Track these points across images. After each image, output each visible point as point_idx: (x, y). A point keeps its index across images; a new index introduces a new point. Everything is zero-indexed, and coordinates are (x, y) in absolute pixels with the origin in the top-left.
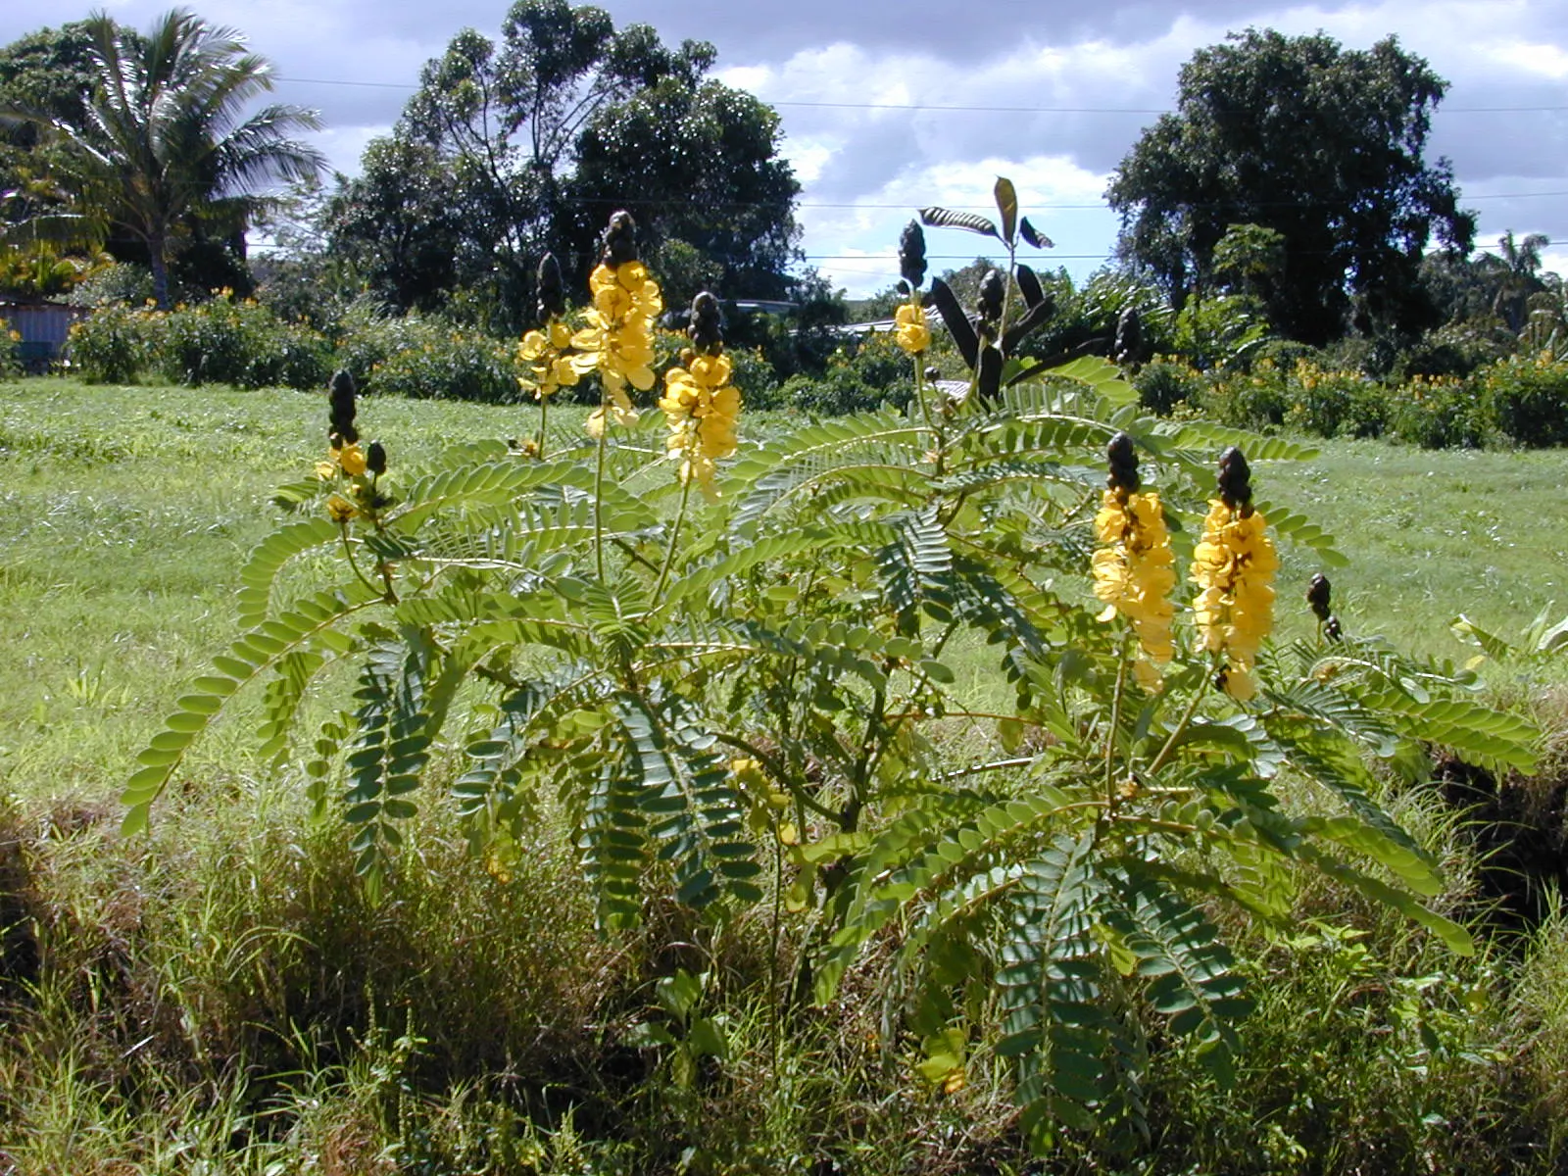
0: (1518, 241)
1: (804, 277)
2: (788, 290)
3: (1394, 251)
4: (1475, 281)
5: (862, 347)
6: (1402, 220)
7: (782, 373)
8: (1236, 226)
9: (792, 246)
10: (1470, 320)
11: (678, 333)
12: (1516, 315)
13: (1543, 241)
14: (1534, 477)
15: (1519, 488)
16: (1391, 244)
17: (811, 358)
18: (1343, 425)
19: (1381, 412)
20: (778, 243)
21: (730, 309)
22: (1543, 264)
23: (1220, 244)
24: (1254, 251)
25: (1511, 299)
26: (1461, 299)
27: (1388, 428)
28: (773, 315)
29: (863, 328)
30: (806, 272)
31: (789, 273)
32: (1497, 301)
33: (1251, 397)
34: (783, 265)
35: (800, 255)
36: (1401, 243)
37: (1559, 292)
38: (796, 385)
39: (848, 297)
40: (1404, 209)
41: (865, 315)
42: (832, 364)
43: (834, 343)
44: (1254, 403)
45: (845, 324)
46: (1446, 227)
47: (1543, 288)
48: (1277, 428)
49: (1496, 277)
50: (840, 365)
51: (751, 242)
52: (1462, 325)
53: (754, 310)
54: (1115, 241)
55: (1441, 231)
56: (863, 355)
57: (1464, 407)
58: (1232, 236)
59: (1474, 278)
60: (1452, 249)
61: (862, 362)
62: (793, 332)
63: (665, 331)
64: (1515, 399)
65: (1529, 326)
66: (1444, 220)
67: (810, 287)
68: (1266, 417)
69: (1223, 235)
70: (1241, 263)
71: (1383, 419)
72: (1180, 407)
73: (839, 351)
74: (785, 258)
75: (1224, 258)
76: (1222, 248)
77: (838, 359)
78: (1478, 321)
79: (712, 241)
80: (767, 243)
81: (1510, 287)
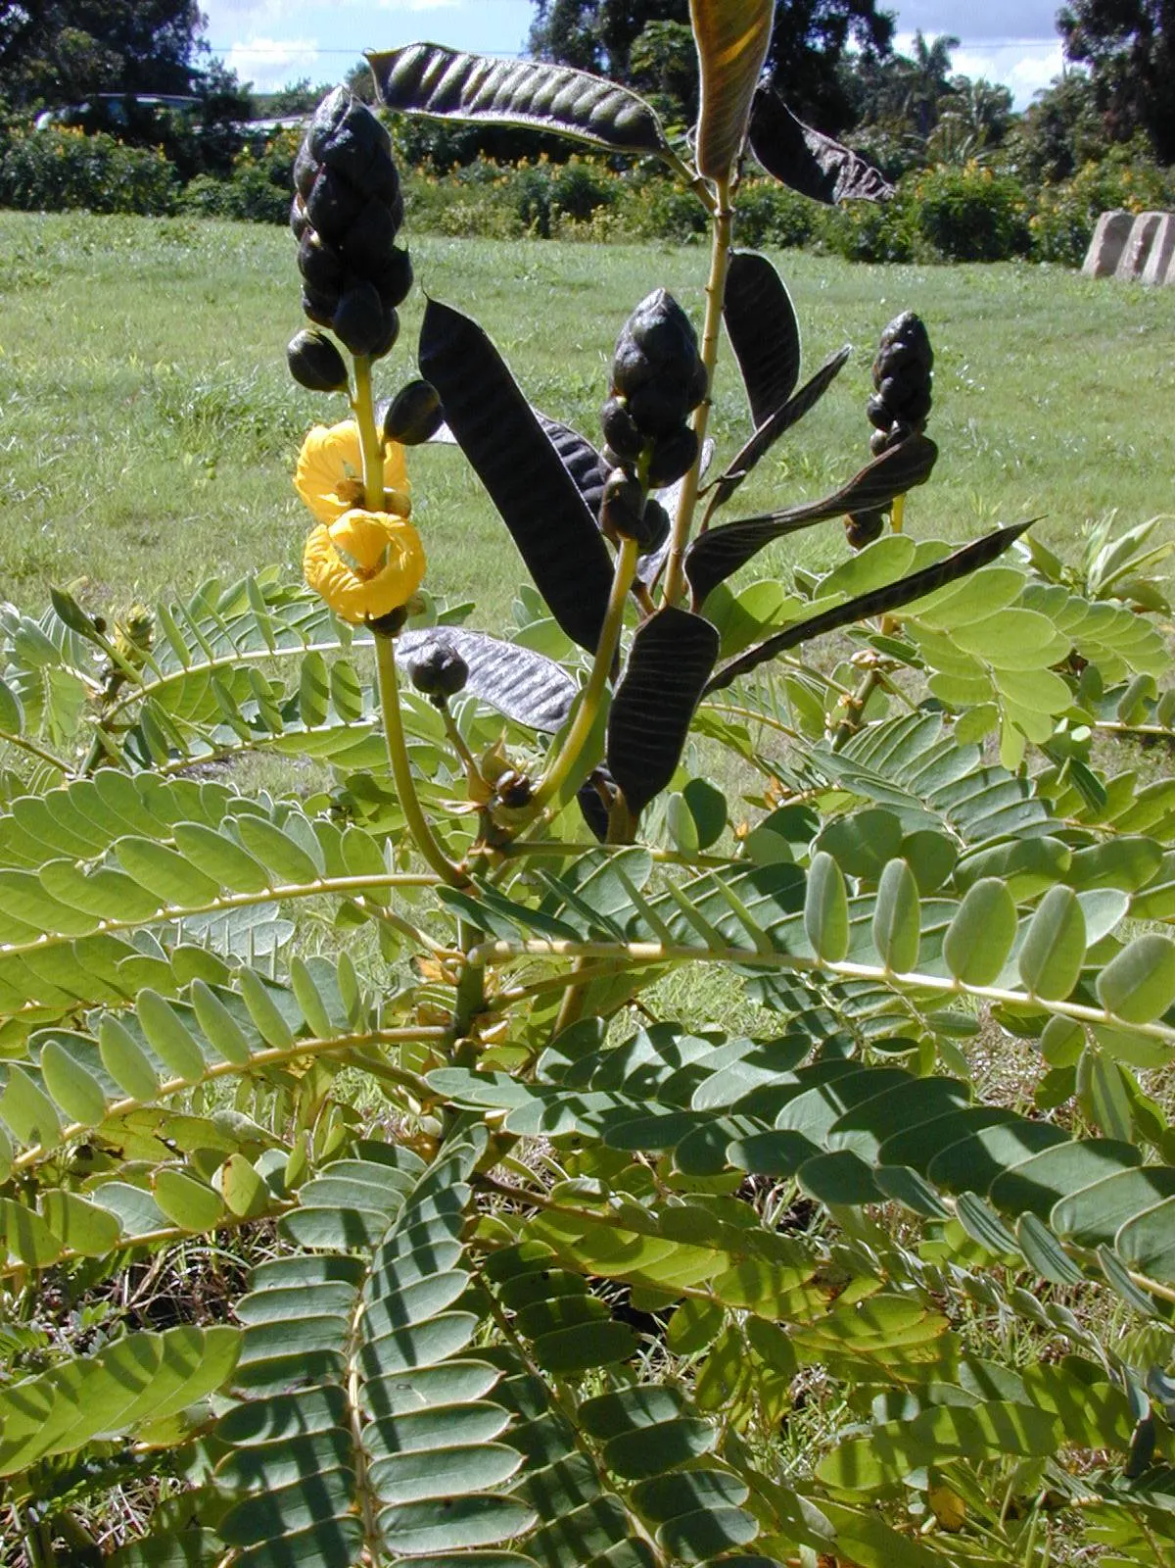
0: (930, 42)
1: (208, 70)
2: (192, 84)
3: (812, 53)
4: (885, 83)
5: (270, 146)
6: (821, 20)
7: (186, 172)
8: (654, 23)
9: (196, 37)
10: (881, 122)
11: (75, 130)
12: (926, 117)
13: (953, 42)
14: (991, 306)
15: (977, 317)
16: (810, 44)
17: (217, 157)
18: (769, 234)
19: (806, 221)
20: (182, 33)
21: (130, 105)
22: (954, 66)
23: (638, 42)
24: (672, 49)
25: (923, 102)
26: (870, 100)
27: (813, 238)
28: (174, 112)
29: (270, 125)
30: (211, 64)
31: (193, 65)
32: (906, 103)
33: (672, 205)
34: (187, 57)
35: (206, 47)
36: (819, 43)
37: (968, 95)
38: (201, 185)
39: (255, 90)
40: (823, 8)
41: (273, 109)
42: (238, 165)
43: (240, 140)
44: (675, 210)
45: (250, 119)
46: (865, 28)
47: (953, 91)
48: (700, 236)
49: (906, 78)
50: (247, 166)
51: (152, 32)
52: (873, 127)
53: (157, 105)
54: (527, 37)
55: (859, 32)
56: (271, 154)
57: (893, 218)
58: (649, 33)
59: (884, 79)
60: (870, 51)
61: (270, 161)
62: (197, 129)
63: (61, 128)
64: (944, 210)
65: (939, 129)
66: (863, 20)
67: (216, 79)
68: (688, 225)
69: (640, 31)
70: (659, 62)
71: (807, 230)
72: (600, 213)
73: (246, 149)
74: (189, 49)
75: (643, 56)
76: (639, 46)
77: (244, 158)
78: (888, 123)
79: (113, 32)
80: (170, 33)
81: (920, 90)
